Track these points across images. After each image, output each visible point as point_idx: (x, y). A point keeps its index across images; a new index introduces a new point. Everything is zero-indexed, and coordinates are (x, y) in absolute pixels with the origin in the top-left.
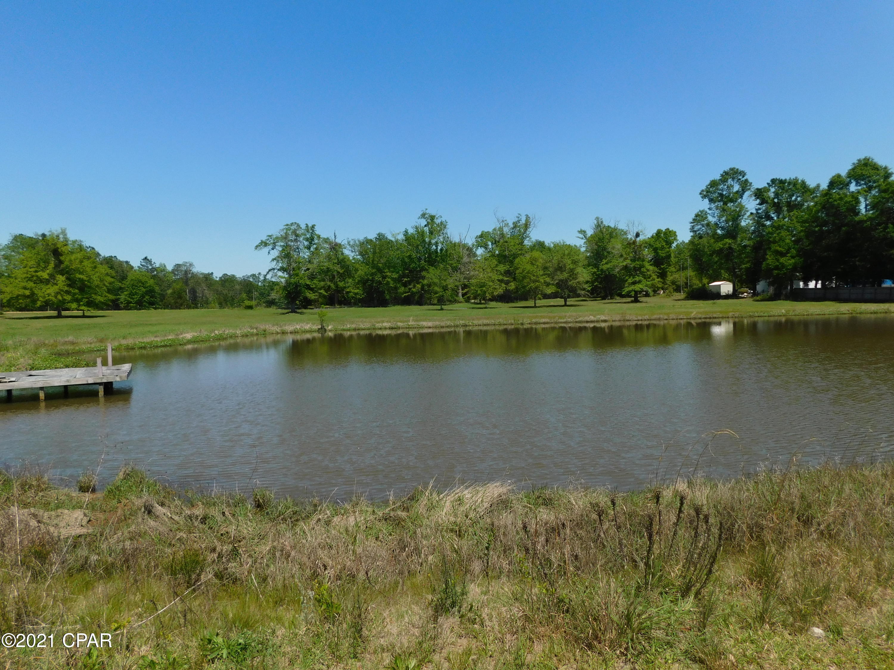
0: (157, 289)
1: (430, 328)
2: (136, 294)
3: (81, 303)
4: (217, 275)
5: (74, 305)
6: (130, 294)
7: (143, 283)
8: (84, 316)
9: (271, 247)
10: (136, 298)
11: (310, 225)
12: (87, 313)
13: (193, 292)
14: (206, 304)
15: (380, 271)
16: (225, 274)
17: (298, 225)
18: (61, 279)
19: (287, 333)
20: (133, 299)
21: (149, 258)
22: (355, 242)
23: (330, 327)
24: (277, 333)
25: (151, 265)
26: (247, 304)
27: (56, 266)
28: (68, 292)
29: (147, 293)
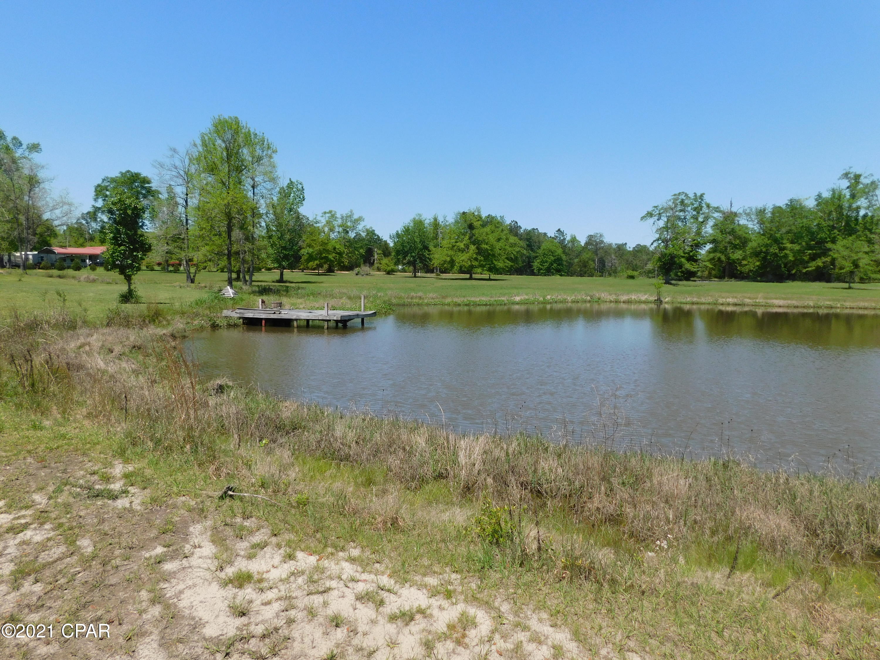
0: (564, 257)
1: (780, 306)
2: (546, 262)
3: (485, 268)
4: (630, 246)
5: (479, 270)
6: (541, 262)
7: (553, 253)
8: (490, 279)
9: (656, 218)
10: (546, 265)
11: (698, 194)
12: (493, 277)
13: (602, 262)
14: (613, 272)
15: (776, 241)
16: (638, 245)
17: (686, 195)
18: (473, 247)
19: (620, 302)
20: (543, 266)
21: (561, 230)
22: (751, 210)
23: (667, 300)
24: (611, 302)
25: (563, 236)
26: (629, 274)
27: (470, 238)
28: (476, 259)
29: (555, 261)
